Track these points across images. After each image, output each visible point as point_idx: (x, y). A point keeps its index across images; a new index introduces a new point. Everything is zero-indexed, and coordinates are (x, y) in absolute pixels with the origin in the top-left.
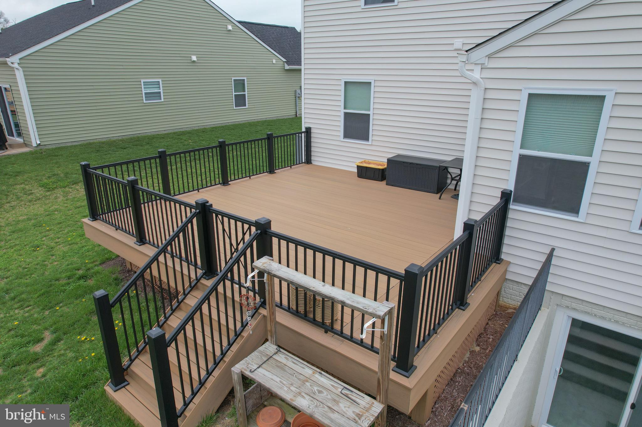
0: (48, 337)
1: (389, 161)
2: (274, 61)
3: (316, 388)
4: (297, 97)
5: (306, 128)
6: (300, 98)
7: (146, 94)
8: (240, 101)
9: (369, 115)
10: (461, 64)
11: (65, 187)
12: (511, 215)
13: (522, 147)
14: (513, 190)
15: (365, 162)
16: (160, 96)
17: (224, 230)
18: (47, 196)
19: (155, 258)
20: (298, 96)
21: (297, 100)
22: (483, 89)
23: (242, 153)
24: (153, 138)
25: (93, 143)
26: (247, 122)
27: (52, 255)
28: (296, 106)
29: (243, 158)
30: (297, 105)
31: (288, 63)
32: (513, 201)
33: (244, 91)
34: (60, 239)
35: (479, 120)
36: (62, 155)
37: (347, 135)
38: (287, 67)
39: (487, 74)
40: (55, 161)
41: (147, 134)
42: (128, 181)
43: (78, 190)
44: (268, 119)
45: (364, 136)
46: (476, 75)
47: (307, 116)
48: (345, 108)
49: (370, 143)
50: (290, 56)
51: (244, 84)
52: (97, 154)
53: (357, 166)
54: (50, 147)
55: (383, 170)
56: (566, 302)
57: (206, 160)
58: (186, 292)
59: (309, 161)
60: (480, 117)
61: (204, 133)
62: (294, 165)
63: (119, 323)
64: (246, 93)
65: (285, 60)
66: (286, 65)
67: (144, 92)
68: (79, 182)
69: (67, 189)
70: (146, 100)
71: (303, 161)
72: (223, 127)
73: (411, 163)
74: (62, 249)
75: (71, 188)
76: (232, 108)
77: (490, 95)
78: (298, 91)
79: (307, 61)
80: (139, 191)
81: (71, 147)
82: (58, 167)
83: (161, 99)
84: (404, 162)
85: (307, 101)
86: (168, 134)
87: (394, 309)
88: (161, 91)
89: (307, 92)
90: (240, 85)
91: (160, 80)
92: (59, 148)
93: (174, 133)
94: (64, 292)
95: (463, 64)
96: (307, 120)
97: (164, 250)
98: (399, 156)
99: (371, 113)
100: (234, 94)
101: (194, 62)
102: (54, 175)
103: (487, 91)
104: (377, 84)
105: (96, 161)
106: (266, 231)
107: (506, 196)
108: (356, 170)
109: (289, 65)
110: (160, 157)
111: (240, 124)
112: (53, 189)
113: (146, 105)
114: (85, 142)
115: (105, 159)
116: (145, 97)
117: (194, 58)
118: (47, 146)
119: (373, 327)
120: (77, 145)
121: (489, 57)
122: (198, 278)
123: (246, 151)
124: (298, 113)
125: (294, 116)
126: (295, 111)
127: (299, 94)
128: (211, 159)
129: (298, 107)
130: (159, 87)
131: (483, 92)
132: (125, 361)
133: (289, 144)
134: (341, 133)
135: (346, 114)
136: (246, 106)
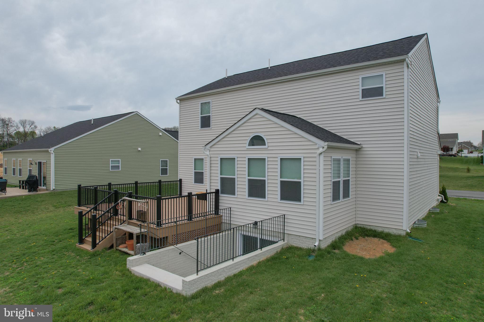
7: (111, 166)
8: (164, 172)
12: (220, 198)
13: (221, 175)
16: (119, 168)
18: (55, 210)
33: (167, 167)
36: (64, 194)
40: (61, 197)
51: (167, 163)
54: (59, 191)
68: (71, 206)
69: (65, 208)
70: (111, 170)
82: (62, 199)
83: (119, 169)
88: (120, 165)
90: (165, 163)
91: (120, 160)
92: (63, 191)
96: (180, 176)
100: (161, 168)
101: (139, 151)
102: (60, 202)
112: (59, 208)
113: (111, 172)
116: (111, 168)
117: (140, 149)
118: (58, 190)
120: (72, 191)
121: (211, 147)
130: (119, 163)
134: (193, 181)
135: (195, 172)
136: (167, 175)
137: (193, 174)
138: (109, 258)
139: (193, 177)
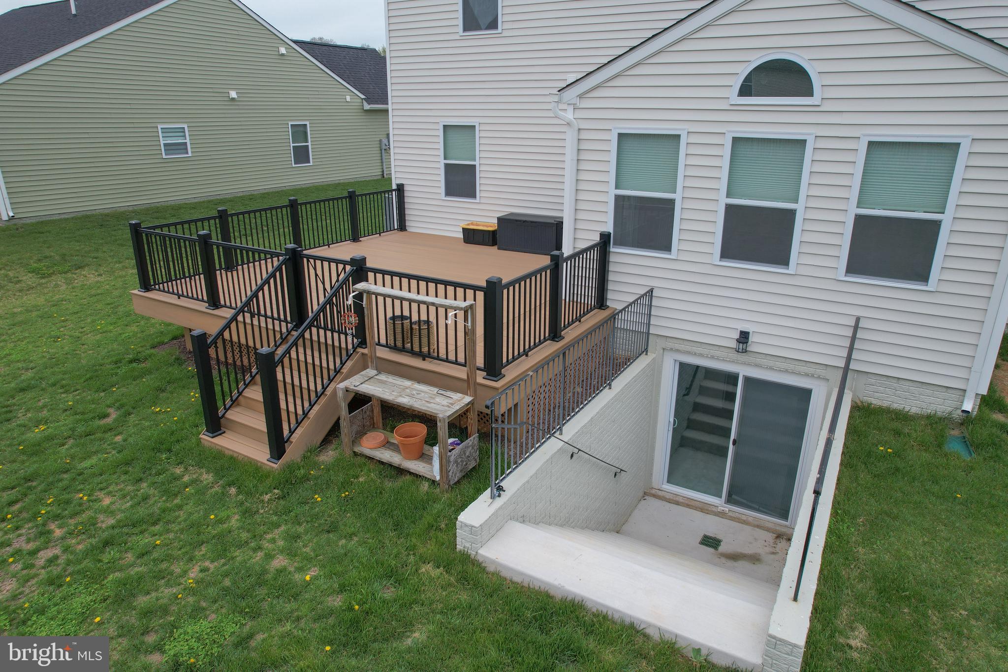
0: (114, 414)
1: (500, 220)
2: (348, 98)
3: (414, 392)
4: (384, 149)
5: (398, 185)
6: (388, 150)
7: (165, 145)
8: (302, 155)
9: (475, 166)
10: (554, 104)
11: (66, 273)
12: (612, 258)
13: (617, 188)
14: (612, 231)
15: (472, 224)
16: (186, 149)
17: (316, 275)
18: (43, 284)
19: (234, 318)
20: (384, 147)
21: (384, 154)
22: (577, 129)
23: (310, 226)
24: (180, 208)
25: (93, 215)
26: (311, 185)
27: (83, 345)
28: (382, 162)
29: (311, 232)
30: (384, 160)
31: (369, 100)
32: (614, 244)
33: (307, 142)
34: (85, 329)
35: (576, 161)
36: (49, 232)
37: (450, 192)
38: (367, 107)
39: (580, 114)
40: (41, 240)
41: (169, 203)
42: (199, 236)
43: (86, 276)
44: (342, 181)
45: (470, 192)
46: (570, 115)
47: (398, 169)
48: (445, 158)
49: (477, 200)
50: (370, 90)
51: (306, 133)
52: (102, 230)
53: (463, 228)
54: (31, 222)
55: (494, 233)
56: (669, 344)
57: (260, 235)
58: (278, 344)
59: (402, 227)
60: (575, 158)
61: (252, 201)
62: (384, 232)
63: (195, 394)
64: (309, 144)
65: (363, 97)
66: (365, 103)
67: (162, 143)
68: (84, 267)
69: (69, 275)
70: (166, 154)
71: (396, 227)
72: (278, 192)
73: (524, 221)
74: (91, 339)
75: (75, 274)
76: (290, 166)
77: (584, 135)
78: (385, 141)
79: (395, 100)
80: (212, 246)
81: (61, 220)
82: (48, 247)
83: (187, 153)
84: (517, 221)
85: (397, 151)
86: (200, 203)
87: (474, 306)
88: (188, 141)
89: (396, 138)
90: (300, 132)
91: (185, 126)
93: (209, 202)
94: (116, 375)
95: (556, 104)
96: (399, 175)
97: (242, 311)
98: (512, 214)
99: (477, 163)
100: (292, 145)
101: (233, 99)
102: (46, 258)
103: (582, 131)
104: (483, 127)
105: (103, 239)
106: (362, 267)
107: (605, 239)
108: (461, 236)
109: (369, 104)
110: (220, 217)
111: (302, 189)
112: (50, 275)
113: (166, 161)
114: (79, 215)
115: (115, 236)
116: (165, 150)
117: (233, 94)
118: (25, 219)
119: (456, 317)
121: (581, 96)
122: (289, 330)
123: (315, 224)
124: (385, 173)
125: (380, 177)
126: (381, 170)
127: (386, 145)
128: (266, 235)
129: (384, 164)
130: (185, 136)
131: (576, 132)
132: (221, 412)
133: (373, 214)
134: (442, 190)
135: (447, 165)
136: (309, 162)
137: (442, 172)
138: (347, 491)
139: (442, 178)
